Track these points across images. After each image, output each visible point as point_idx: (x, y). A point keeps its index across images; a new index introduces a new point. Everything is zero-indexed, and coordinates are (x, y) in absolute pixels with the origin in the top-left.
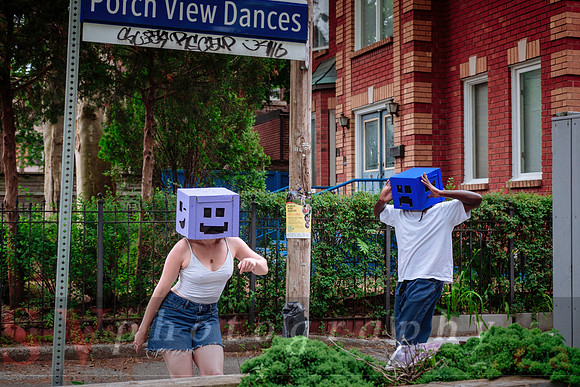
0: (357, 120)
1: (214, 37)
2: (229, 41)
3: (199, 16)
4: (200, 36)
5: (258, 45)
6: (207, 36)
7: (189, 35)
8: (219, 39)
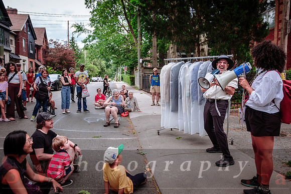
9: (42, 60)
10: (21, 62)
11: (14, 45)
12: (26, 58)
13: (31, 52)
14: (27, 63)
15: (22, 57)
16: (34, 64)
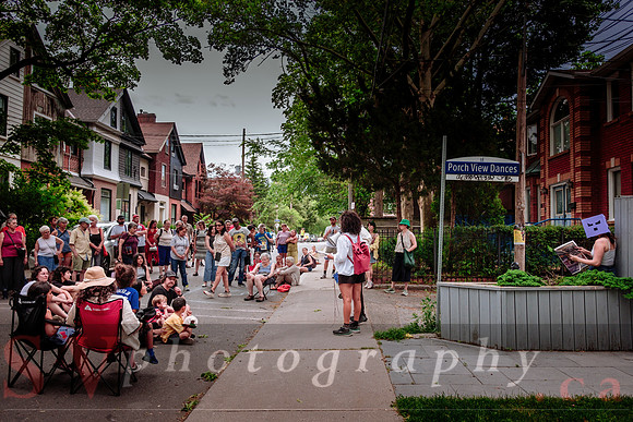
0: (552, 190)
2: (492, 177)
6: (485, 176)
7: (479, 176)
8: (489, 176)
9: (193, 202)
10: (157, 206)
11: (146, 178)
12: (166, 199)
13: (176, 187)
14: (167, 207)
15: (158, 197)
16: (179, 208)
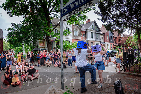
1: (79, 8)
2: (81, 8)
3: (75, 6)
4: (76, 10)
5: (87, 5)
6: (77, 9)
7: (75, 11)
8: (79, 9)
9: (117, 43)
10: (106, 45)
11: (103, 39)
12: (109, 43)
13: (111, 40)
14: (109, 45)
15: (106, 43)
16: (113, 45)
